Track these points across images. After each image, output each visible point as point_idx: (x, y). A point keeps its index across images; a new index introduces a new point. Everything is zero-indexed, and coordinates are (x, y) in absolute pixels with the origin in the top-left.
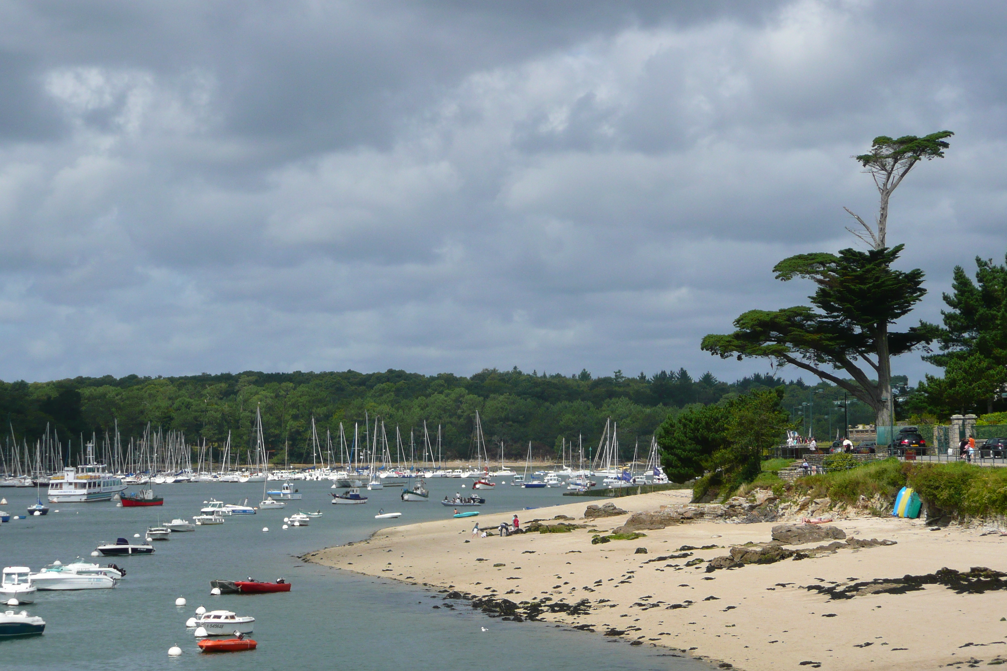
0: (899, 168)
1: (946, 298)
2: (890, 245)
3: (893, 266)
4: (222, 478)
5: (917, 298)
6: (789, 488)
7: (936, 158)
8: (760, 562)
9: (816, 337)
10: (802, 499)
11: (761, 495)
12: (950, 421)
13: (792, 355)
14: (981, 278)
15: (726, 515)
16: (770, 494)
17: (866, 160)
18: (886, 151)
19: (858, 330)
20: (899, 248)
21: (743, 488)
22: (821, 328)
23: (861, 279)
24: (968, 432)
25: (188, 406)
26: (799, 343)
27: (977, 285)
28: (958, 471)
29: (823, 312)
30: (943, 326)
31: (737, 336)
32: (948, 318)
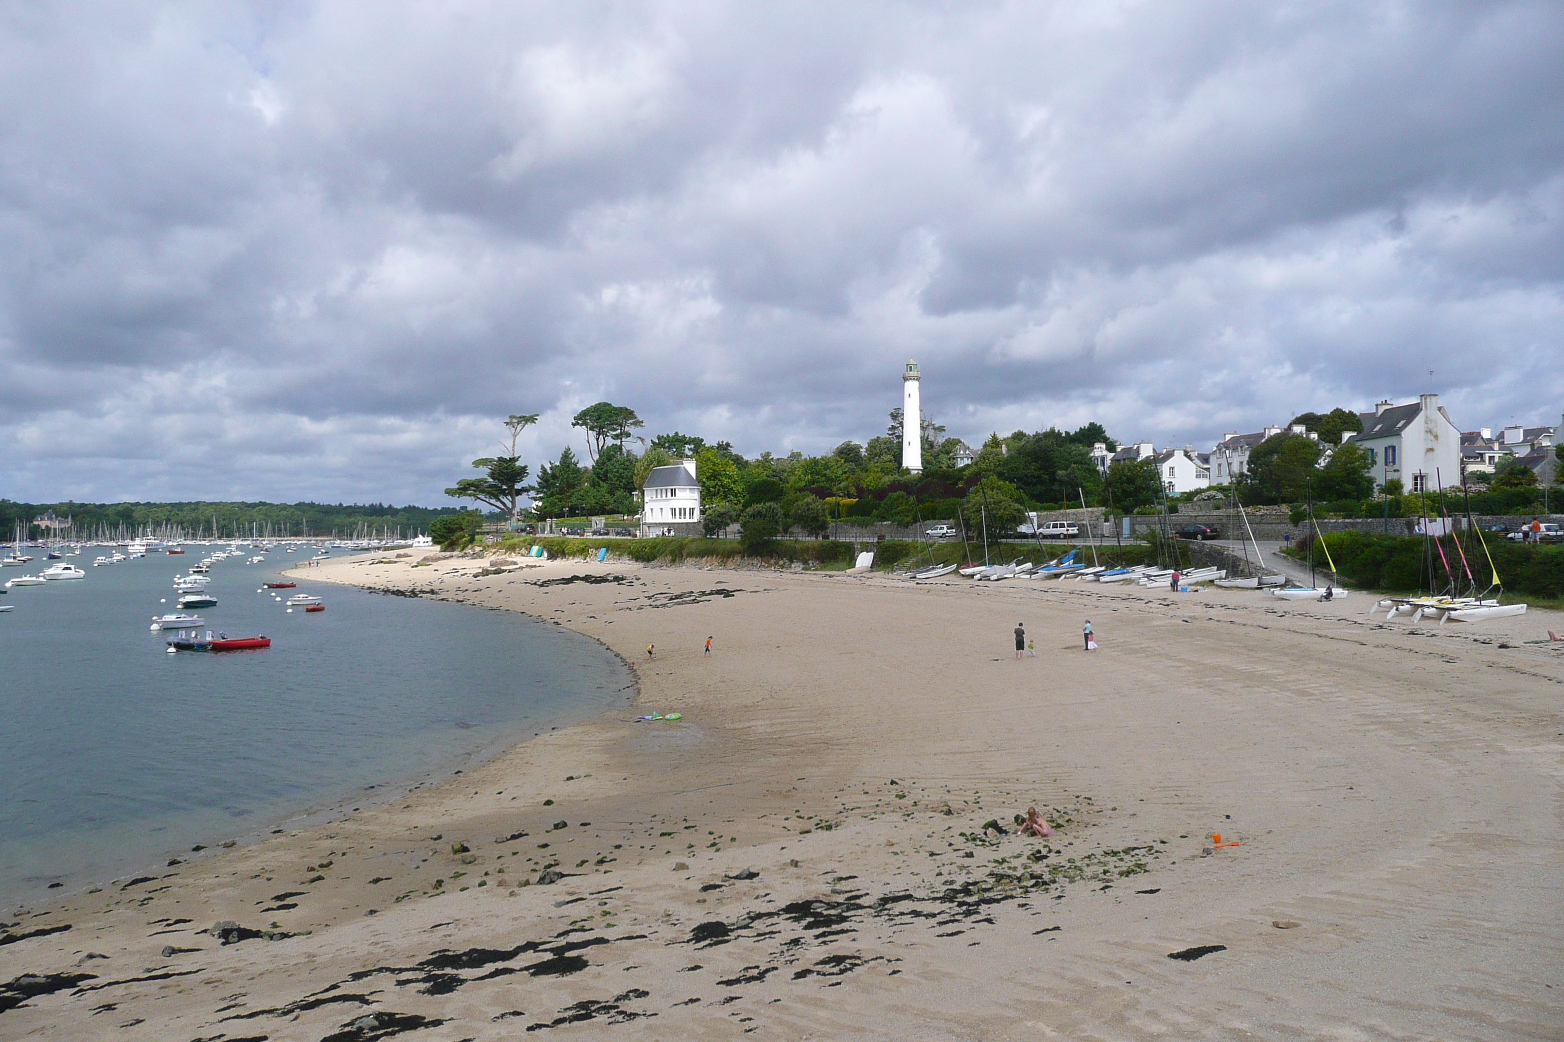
0: (519, 427)
1: (538, 476)
2: (516, 455)
3: (517, 464)
4: (198, 543)
5: (526, 476)
6: (488, 546)
7: (533, 424)
8: (494, 574)
9: (490, 489)
10: (494, 550)
11: (477, 549)
12: (545, 521)
13: (479, 496)
14: (551, 469)
15: (463, 557)
16: (481, 549)
17: (507, 424)
18: (515, 421)
19: (504, 487)
20: (519, 457)
21: (470, 546)
22: (491, 486)
23: (506, 468)
24: (554, 526)
25: (178, 514)
26: (483, 492)
27: (549, 471)
28: (560, 540)
29: (492, 480)
30: (537, 486)
31: (459, 489)
32: (539, 483)
